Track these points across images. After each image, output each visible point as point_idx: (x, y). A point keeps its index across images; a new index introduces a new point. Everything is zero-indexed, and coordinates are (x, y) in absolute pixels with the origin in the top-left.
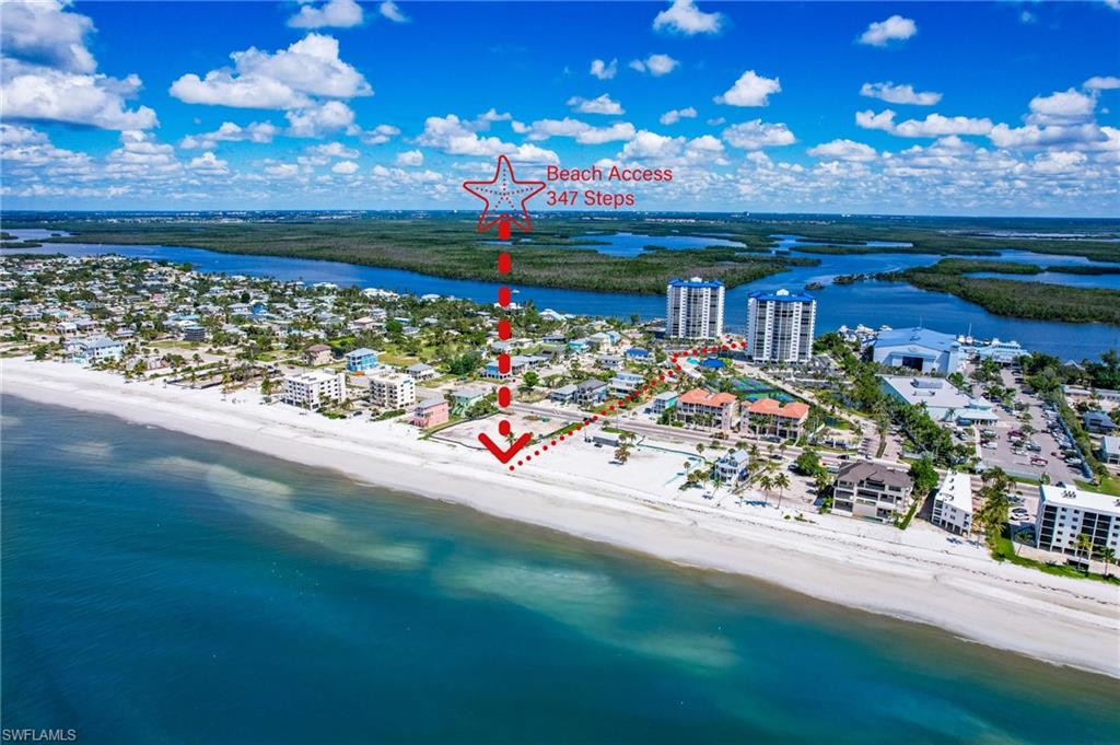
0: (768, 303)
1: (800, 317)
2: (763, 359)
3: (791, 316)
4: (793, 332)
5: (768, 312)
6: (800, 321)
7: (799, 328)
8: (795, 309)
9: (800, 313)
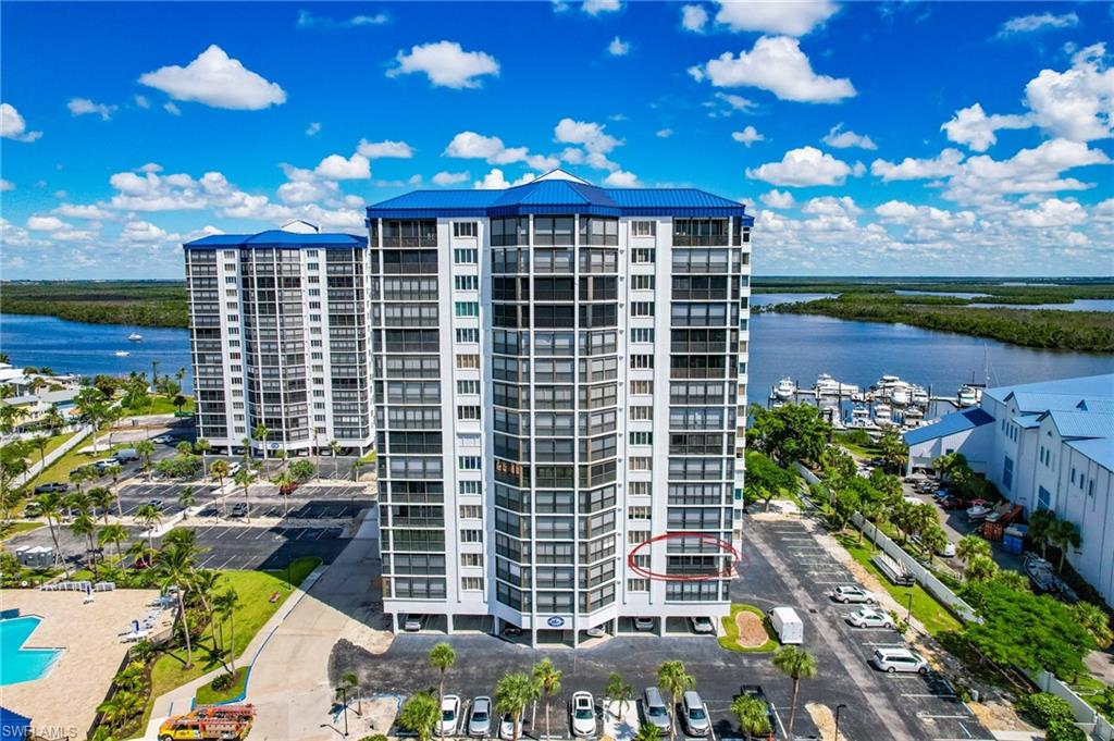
0: (444, 228)
1: (662, 323)
2: (448, 607)
3: (606, 315)
4: (625, 425)
5: (449, 296)
6: (662, 349)
7: (661, 400)
8: (626, 269)
9: (663, 295)
